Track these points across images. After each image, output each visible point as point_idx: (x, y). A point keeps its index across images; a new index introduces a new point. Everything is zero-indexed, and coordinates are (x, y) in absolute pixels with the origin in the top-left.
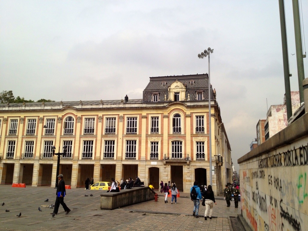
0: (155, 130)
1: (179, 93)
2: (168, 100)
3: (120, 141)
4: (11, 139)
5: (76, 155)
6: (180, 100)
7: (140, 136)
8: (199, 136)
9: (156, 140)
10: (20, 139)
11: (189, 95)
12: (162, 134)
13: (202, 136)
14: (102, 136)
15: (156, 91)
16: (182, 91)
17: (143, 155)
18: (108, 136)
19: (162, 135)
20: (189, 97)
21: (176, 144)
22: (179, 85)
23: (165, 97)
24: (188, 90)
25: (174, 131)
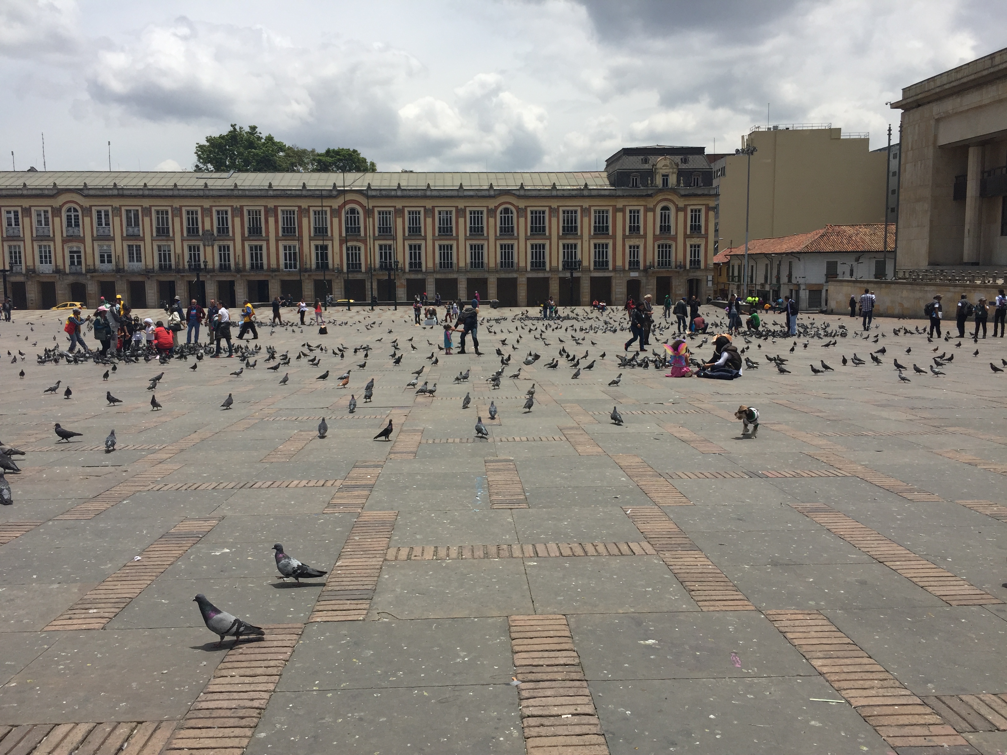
0: (634, 229)
1: (667, 176)
2: (653, 185)
3: (586, 245)
4: (413, 242)
5: (522, 264)
6: (670, 186)
7: (614, 237)
8: (693, 238)
9: (637, 243)
10: (430, 242)
11: (682, 178)
12: (645, 234)
13: (698, 238)
14: (559, 238)
15: (636, 172)
16: (673, 173)
17: (619, 263)
18: (568, 237)
19: (645, 236)
20: (682, 181)
21: (662, 248)
22: (668, 164)
23: (649, 182)
24: (681, 173)
25: (661, 230)
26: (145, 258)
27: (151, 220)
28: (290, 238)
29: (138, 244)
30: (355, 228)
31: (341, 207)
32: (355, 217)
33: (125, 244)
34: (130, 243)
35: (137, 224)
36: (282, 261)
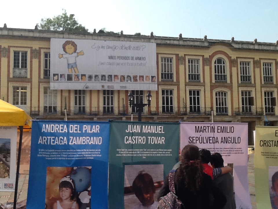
26: (31, 100)
27: (40, 62)
28: (168, 83)
29: (25, 85)
30: (221, 75)
31: (211, 57)
32: (221, 66)
33: (11, 85)
34: (16, 84)
35: (24, 66)
36: (161, 105)
